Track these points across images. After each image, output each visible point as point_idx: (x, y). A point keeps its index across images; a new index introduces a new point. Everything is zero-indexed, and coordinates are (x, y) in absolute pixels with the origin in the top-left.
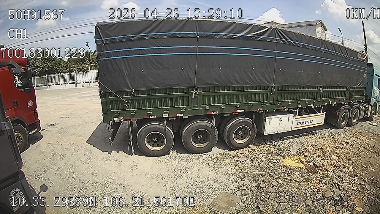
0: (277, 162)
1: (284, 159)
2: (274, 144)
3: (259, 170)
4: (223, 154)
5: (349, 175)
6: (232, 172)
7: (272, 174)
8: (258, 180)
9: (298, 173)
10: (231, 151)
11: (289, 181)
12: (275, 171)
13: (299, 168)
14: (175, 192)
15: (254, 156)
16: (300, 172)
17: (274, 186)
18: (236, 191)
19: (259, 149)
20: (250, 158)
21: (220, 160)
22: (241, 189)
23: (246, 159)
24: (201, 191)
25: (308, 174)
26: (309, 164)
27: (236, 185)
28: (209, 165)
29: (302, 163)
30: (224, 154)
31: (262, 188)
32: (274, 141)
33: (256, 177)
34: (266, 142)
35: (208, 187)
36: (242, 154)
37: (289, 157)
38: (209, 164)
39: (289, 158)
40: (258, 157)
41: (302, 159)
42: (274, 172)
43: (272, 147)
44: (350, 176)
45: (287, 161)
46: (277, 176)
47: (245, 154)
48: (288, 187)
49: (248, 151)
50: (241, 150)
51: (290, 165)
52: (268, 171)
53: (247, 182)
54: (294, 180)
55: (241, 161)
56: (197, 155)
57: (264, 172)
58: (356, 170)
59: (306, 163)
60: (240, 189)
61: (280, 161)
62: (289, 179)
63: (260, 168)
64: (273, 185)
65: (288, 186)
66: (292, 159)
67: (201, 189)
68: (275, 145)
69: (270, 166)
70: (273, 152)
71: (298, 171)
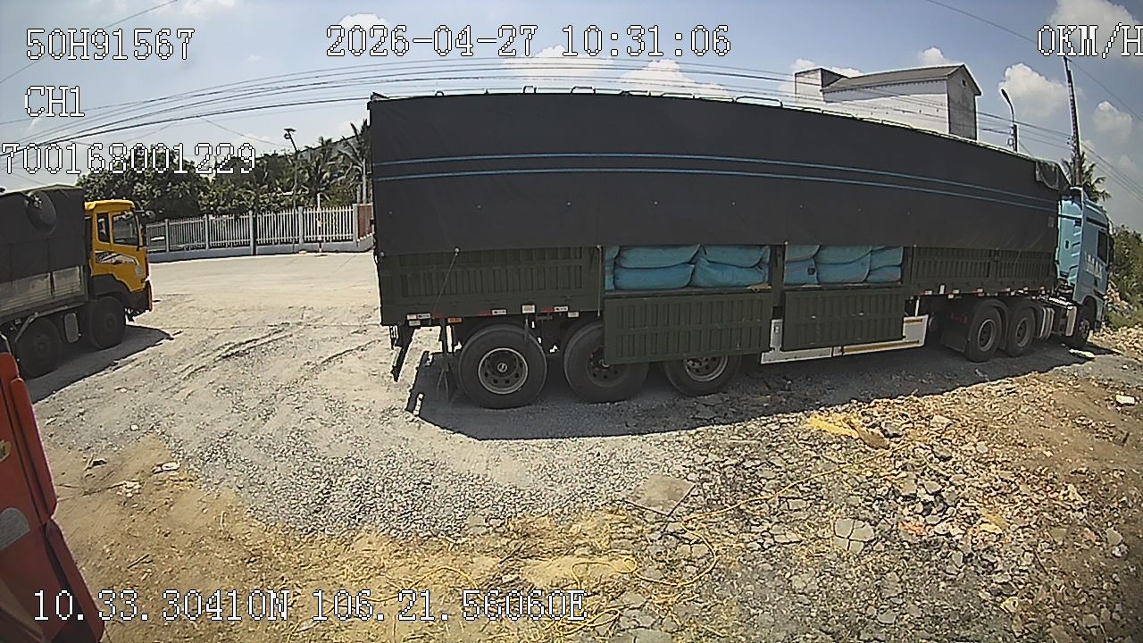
0: (790, 422)
1: (808, 417)
2: (787, 387)
3: (745, 437)
4: (662, 406)
5: (974, 460)
6: (681, 439)
7: (774, 444)
8: (739, 455)
9: (839, 446)
10: (682, 400)
11: (814, 460)
12: (780, 438)
13: (843, 437)
14: (550, 473)
15: (734, 410)
16: (844, 445)
17: (777, 467)
18: (688, 471)
19: (748, 397)
20: (726, 414)
21: (653, 417)
22: (699, 471)
23: (715, 415)
24: (610, 473)
25: (863, 450)
26: (870, 430)
27: (687, 463)
28: (627, 426)
29: (853, 428)
30: (664, 405)
31: (747, 469)
32: (790, 382)
33: (736, 449)
34: (769, 384)
35: (625, 465)
36: (706, 406)
37: (819, 414)
38: (626, 423)
39: (821, 417)
40: (745, 413)
41: (853, 421)
42: (780, 441)
43: (782, 394)
44: (977, 461)
45: (815, 421)
46: (783, 449)
47: (713, 406)
48: (808, 470)
49: (722, 399)
50: (706, 397)
51: (820, 430)
52: (764, 438)
53: (712, 457)
54: (827, 459)
55: (701, 419)
56: (600, 404)
57: (754, 442)
58: (994, 450)
59: (864, 429)
60: (697, 468)
61: (798, 420)
62: (815, 455)
63: (748, 433)
64: (773, 464)
65: (810, 468)
66: (830, 418)
67: (610, 468)
68: (789, 390)
69: (771, 430)
70: (783, 404)
71: (838, 443)
